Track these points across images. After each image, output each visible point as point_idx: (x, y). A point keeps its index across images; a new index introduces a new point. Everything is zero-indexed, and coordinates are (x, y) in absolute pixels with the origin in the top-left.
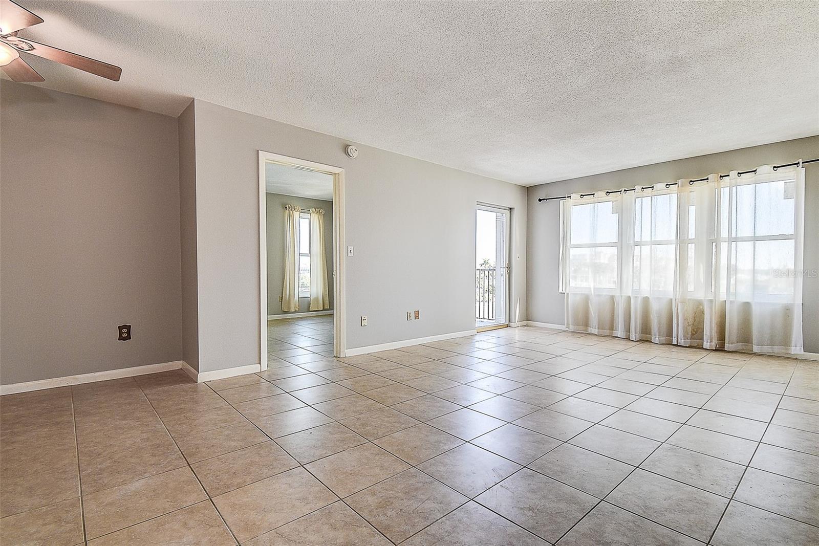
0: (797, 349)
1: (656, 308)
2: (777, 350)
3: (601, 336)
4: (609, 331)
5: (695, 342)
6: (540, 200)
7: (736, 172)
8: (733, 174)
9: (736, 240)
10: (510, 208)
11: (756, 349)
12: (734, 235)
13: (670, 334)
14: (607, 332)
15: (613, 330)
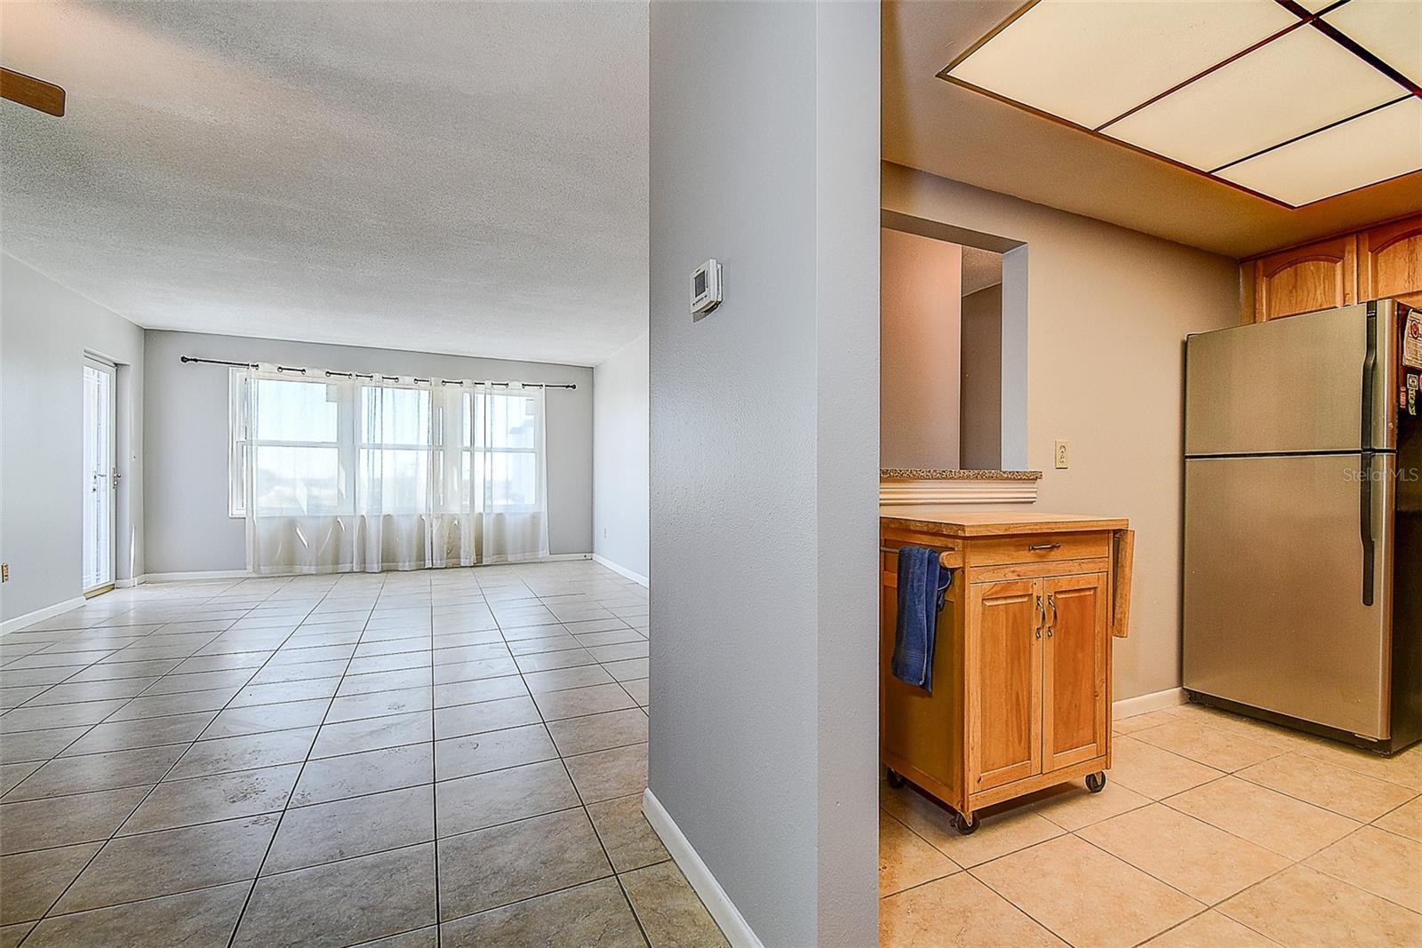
0: (543, 553)
1: (405, 527)
2: (528, 556)
3: (321, 574)
4: (331, 566)
5: (452, 562)
6: (184, 359)
7: (490, 382)
8: (488, 383)
9: (490, 450)
10: (116, 364)
11: (511, 558)
12: (488, 445)
13: (421, 557)
14: (330, 568)
15: (337, 563)
